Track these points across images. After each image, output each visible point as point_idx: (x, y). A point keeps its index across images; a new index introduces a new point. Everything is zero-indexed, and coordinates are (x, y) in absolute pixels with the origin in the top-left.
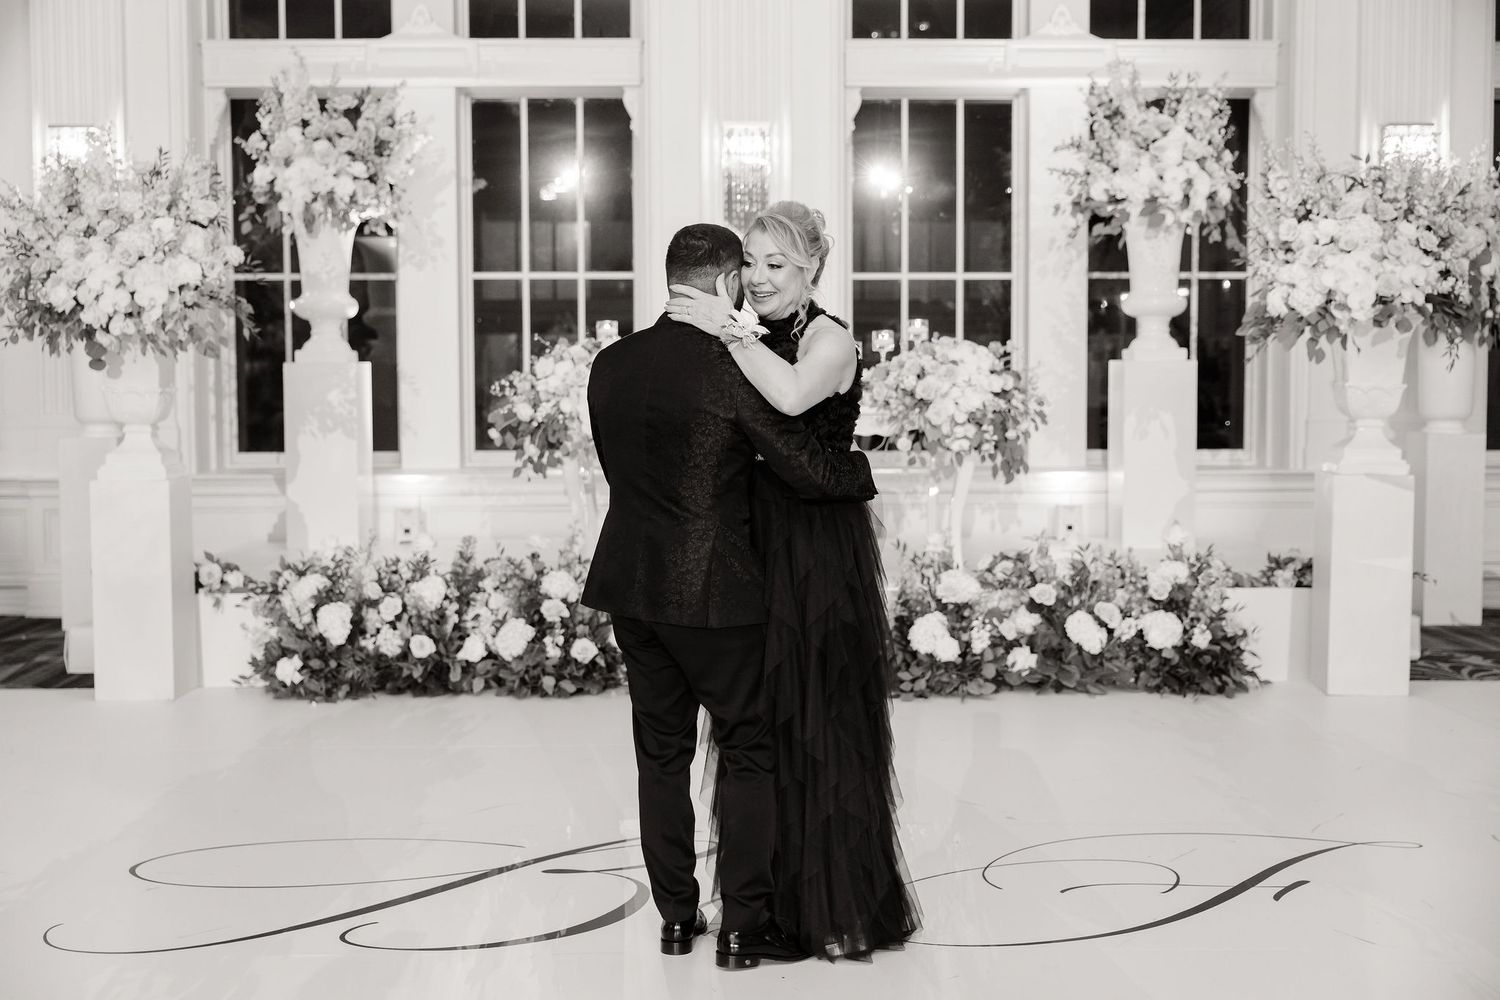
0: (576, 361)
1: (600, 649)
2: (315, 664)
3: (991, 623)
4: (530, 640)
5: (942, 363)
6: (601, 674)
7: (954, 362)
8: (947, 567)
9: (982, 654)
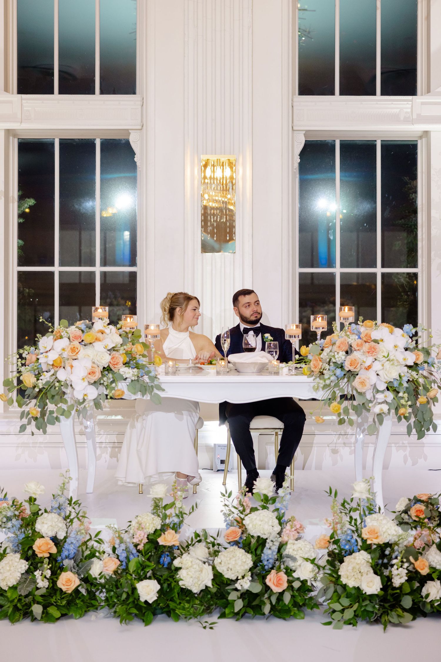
0: (71, 338)
1: (82, 580)
3: (408, 561)
4: (23, 572)
5: (366, 342)
6: (83, 601)
7: (376, 341)
8: (371, 511)
9: (401, 588)
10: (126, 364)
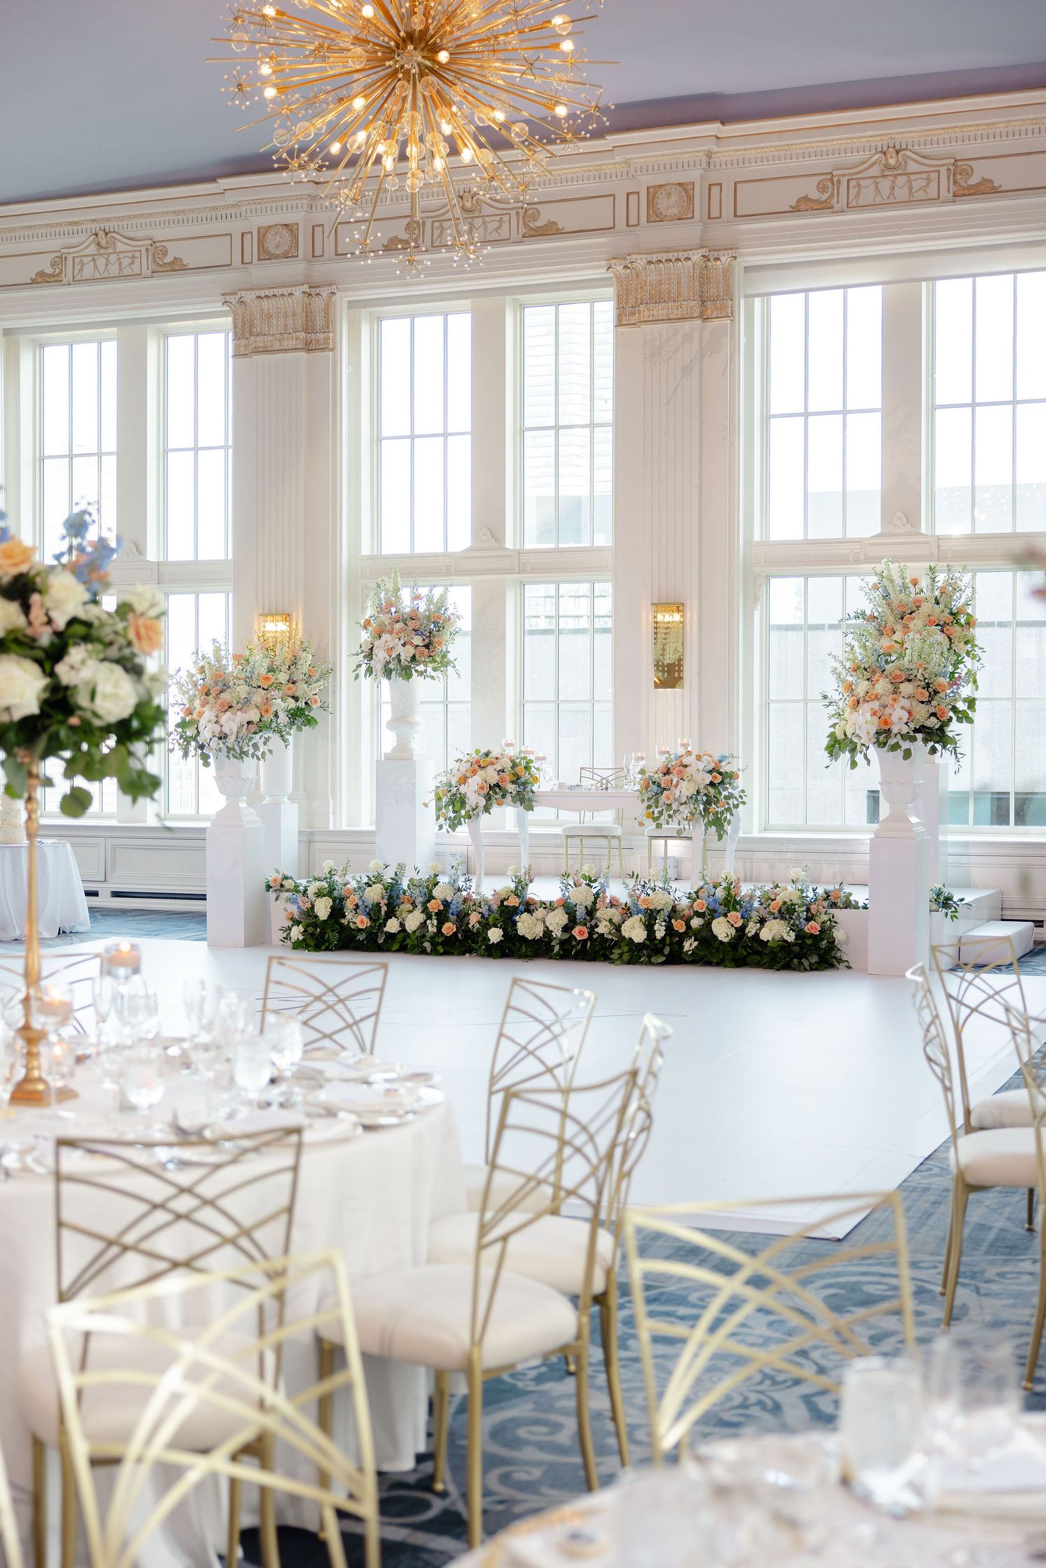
2: (310, 930)
4: (422, 921)
7: (686, 766)
10: (513, 782)
